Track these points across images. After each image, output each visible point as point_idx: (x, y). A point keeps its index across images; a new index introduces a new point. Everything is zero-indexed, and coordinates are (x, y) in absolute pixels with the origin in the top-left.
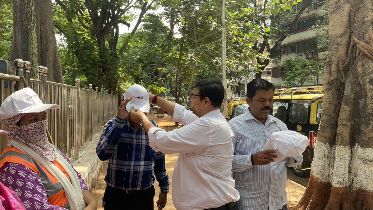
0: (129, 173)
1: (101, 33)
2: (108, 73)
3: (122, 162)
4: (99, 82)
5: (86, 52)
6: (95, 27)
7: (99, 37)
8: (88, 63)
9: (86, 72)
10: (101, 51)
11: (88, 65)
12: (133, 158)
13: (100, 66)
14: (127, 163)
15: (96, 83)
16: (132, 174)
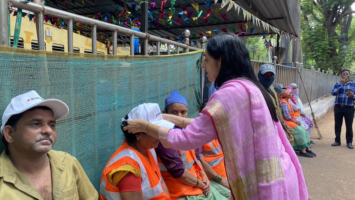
0: (342, 98)
1: (332, 26)
2: (335, 58)
3: (340, 95)
4: (327, 66)
5: (318, 44)
6: (327, 21)
7: (330, 29)
8: (319, 52)
9: (316, 58)
10: (331, 40)
11: (319, 54)
12: (344, 93)
13: (328, 53)
14: (341, 95)
15: (324, 66)
16: (343, 98)
